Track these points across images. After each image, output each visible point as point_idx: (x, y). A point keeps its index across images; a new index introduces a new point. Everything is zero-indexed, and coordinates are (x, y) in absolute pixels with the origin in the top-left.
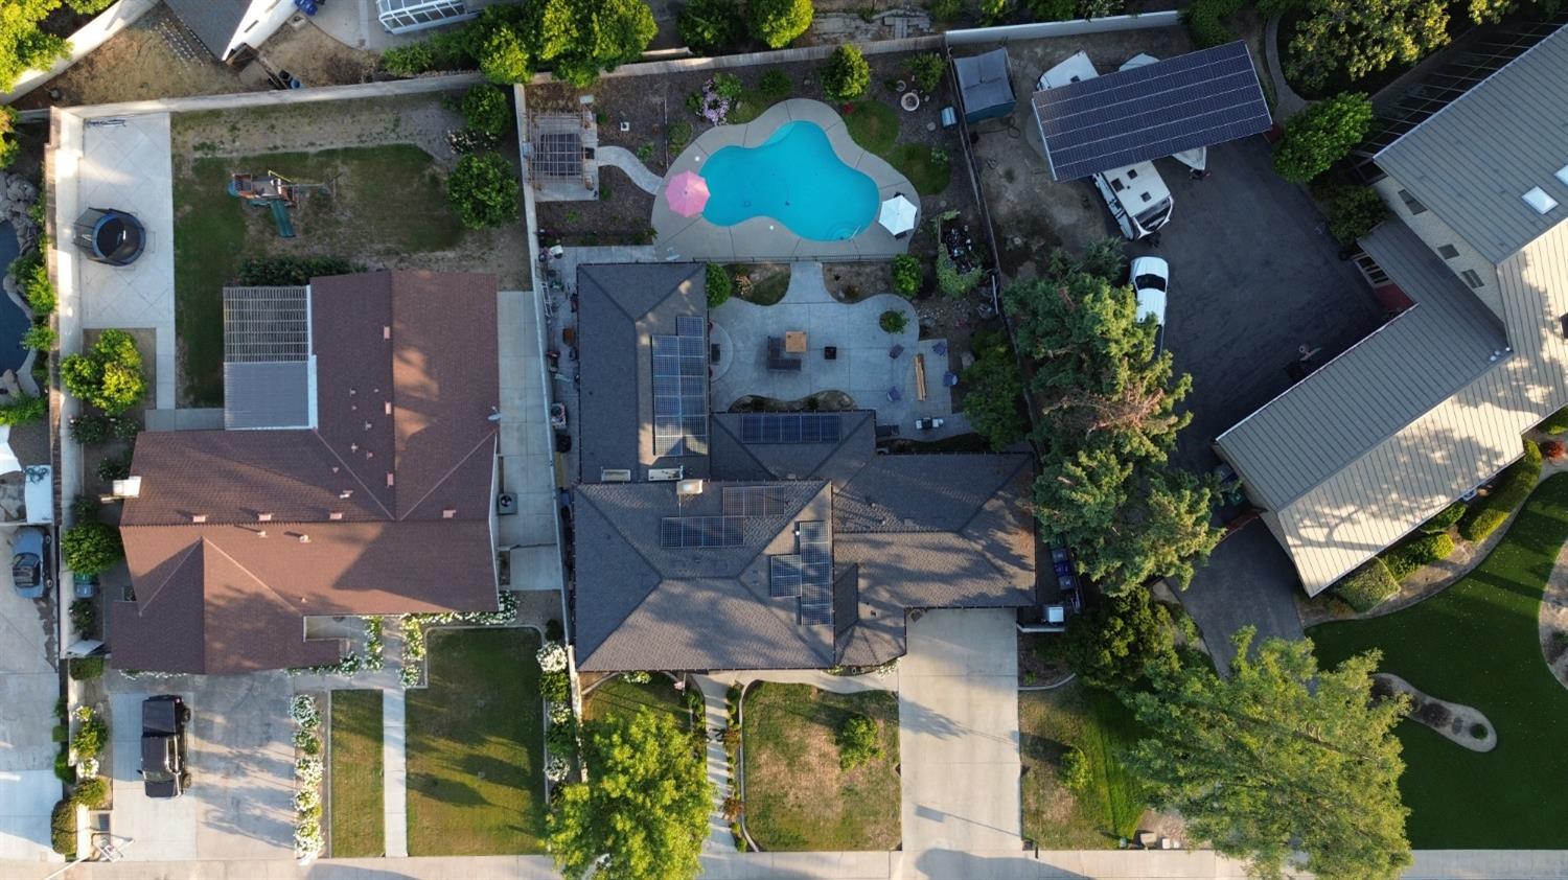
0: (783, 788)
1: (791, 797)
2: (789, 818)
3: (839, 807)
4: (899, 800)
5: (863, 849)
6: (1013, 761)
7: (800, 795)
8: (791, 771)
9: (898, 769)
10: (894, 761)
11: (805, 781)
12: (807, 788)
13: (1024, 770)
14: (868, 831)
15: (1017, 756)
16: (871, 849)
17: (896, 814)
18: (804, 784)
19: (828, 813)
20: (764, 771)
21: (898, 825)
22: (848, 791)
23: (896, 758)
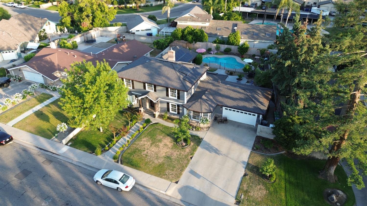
0: (144, 148)
1: (145, 152)
2: (139, 157)
3: (161, 161)
4: (186, 166)
5: (161, 177)
6: (242, 171)
7: (149, 152)
8: (151, 145)
9: (191, 158)
10: (191, 155)
11: (154, 149)
12: (153, 151)
13: (245, 175)
14: (167, 172)
15: (244, 170)
16: (164, 178)
17: (182, 170)
18: (153, 150)
19: (156, 161)
20: (142, 142)
21: (181, 174)
22: (168, 157)
23: (192, 154)
